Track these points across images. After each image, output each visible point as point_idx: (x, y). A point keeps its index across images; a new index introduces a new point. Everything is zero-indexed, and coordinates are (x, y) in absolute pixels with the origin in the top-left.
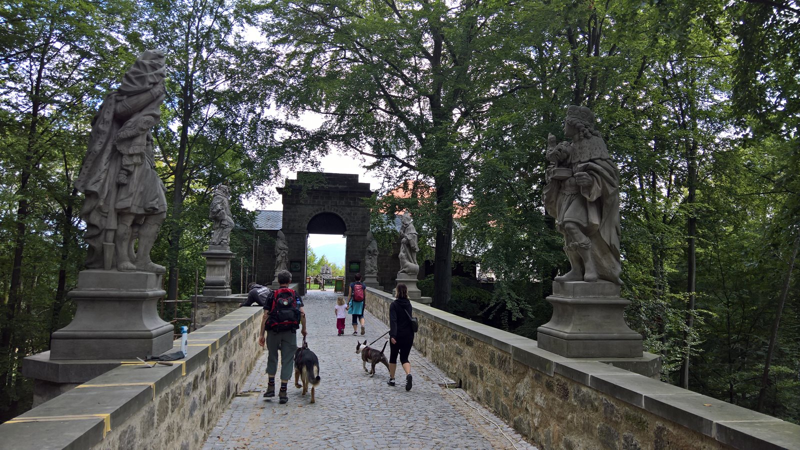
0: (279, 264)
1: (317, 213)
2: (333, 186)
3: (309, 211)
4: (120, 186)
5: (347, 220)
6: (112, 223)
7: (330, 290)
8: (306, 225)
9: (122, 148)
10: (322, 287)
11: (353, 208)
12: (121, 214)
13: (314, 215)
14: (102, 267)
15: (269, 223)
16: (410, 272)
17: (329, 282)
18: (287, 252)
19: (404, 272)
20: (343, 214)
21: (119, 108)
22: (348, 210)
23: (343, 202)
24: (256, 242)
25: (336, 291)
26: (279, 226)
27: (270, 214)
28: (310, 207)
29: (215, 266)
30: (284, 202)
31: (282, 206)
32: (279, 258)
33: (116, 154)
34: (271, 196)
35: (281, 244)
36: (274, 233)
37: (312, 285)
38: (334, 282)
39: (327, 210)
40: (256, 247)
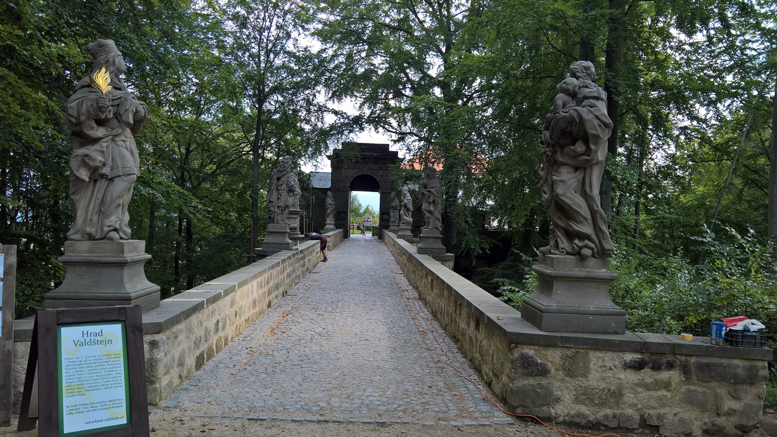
0: (329, 215)
1: (357, 175)
2: (369, 154)
3: (351, 174)
4: (278, 199)
5: (380, 181)
6: (277, 210)
7: (369, 235)
8: (349, 184)
9: (279, 188)
10: (363, 233)
11: (385, 171)
12: (279, 207)
13: (355, 176)
14: (274, 223)
15: (321, 183)
16: (407, 223)
17: (368, 229)
18: (334, 207)
19: (403, 223)
20: (377, 175)
21: (278, 176)
22: (381, 172)
23: (377, 167)
24: (313, 199)
25: (373, 235)
26: (328, 185)
27: (321, 175)
28: (352, 170)
29: (291, 218)
30: (332, 166)
31: (331, 169)
32: (329, 211)
33: (277, 189)
34: (322, 163)
35: (329, 201)
36: (324, 191)
37: (356, 231)
38: (372, 229)
39: (365, 173)
40: (312, 202)
